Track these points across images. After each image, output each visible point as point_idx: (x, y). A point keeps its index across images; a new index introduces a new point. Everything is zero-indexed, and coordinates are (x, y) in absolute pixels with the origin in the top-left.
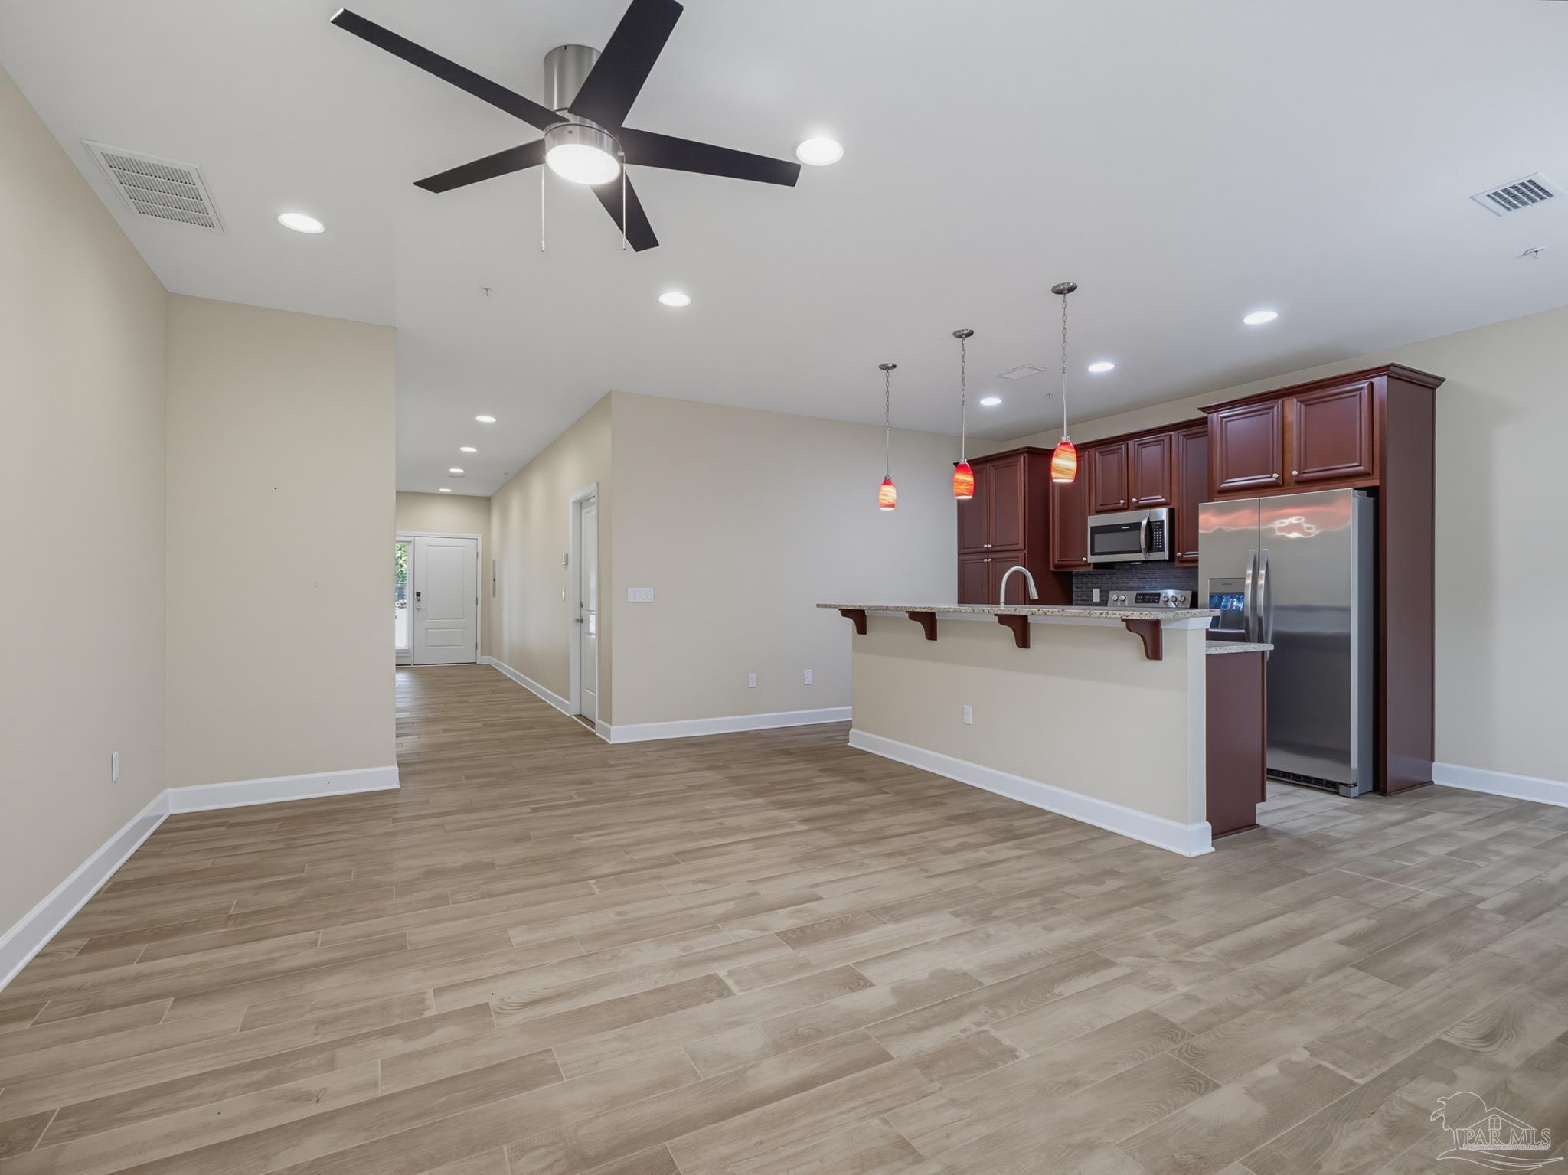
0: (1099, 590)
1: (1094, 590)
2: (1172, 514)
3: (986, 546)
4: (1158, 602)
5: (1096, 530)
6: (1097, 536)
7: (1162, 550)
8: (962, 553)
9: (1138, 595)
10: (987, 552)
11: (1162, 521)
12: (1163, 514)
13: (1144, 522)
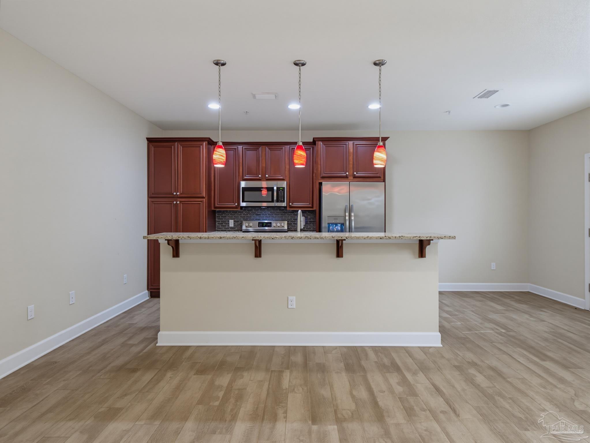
0: (233, 221)
1: (230, 221)
2: (289, 185)
3: (175, 193)
4: (271, 227)
5: (244, 189)
6: (246, 193)
7: (284, 202)
8: (151, 196)
9: (259, 223)
10: (177, 197)
11: (284, 188)
12: (284, 184)
13: (275, 188)
